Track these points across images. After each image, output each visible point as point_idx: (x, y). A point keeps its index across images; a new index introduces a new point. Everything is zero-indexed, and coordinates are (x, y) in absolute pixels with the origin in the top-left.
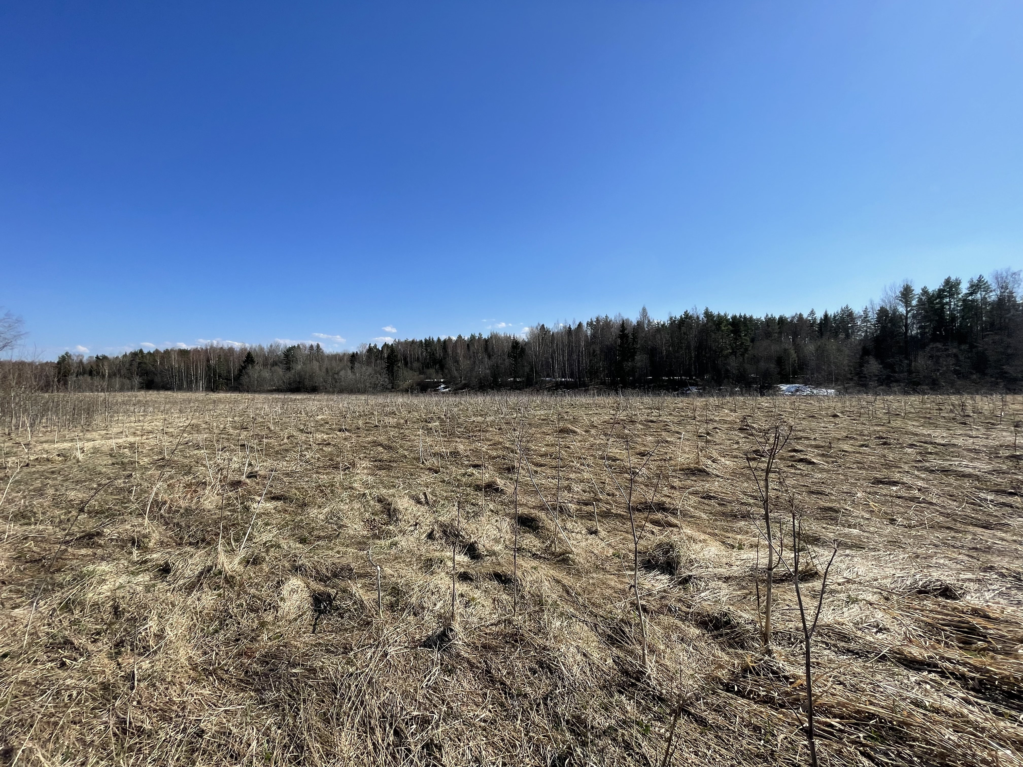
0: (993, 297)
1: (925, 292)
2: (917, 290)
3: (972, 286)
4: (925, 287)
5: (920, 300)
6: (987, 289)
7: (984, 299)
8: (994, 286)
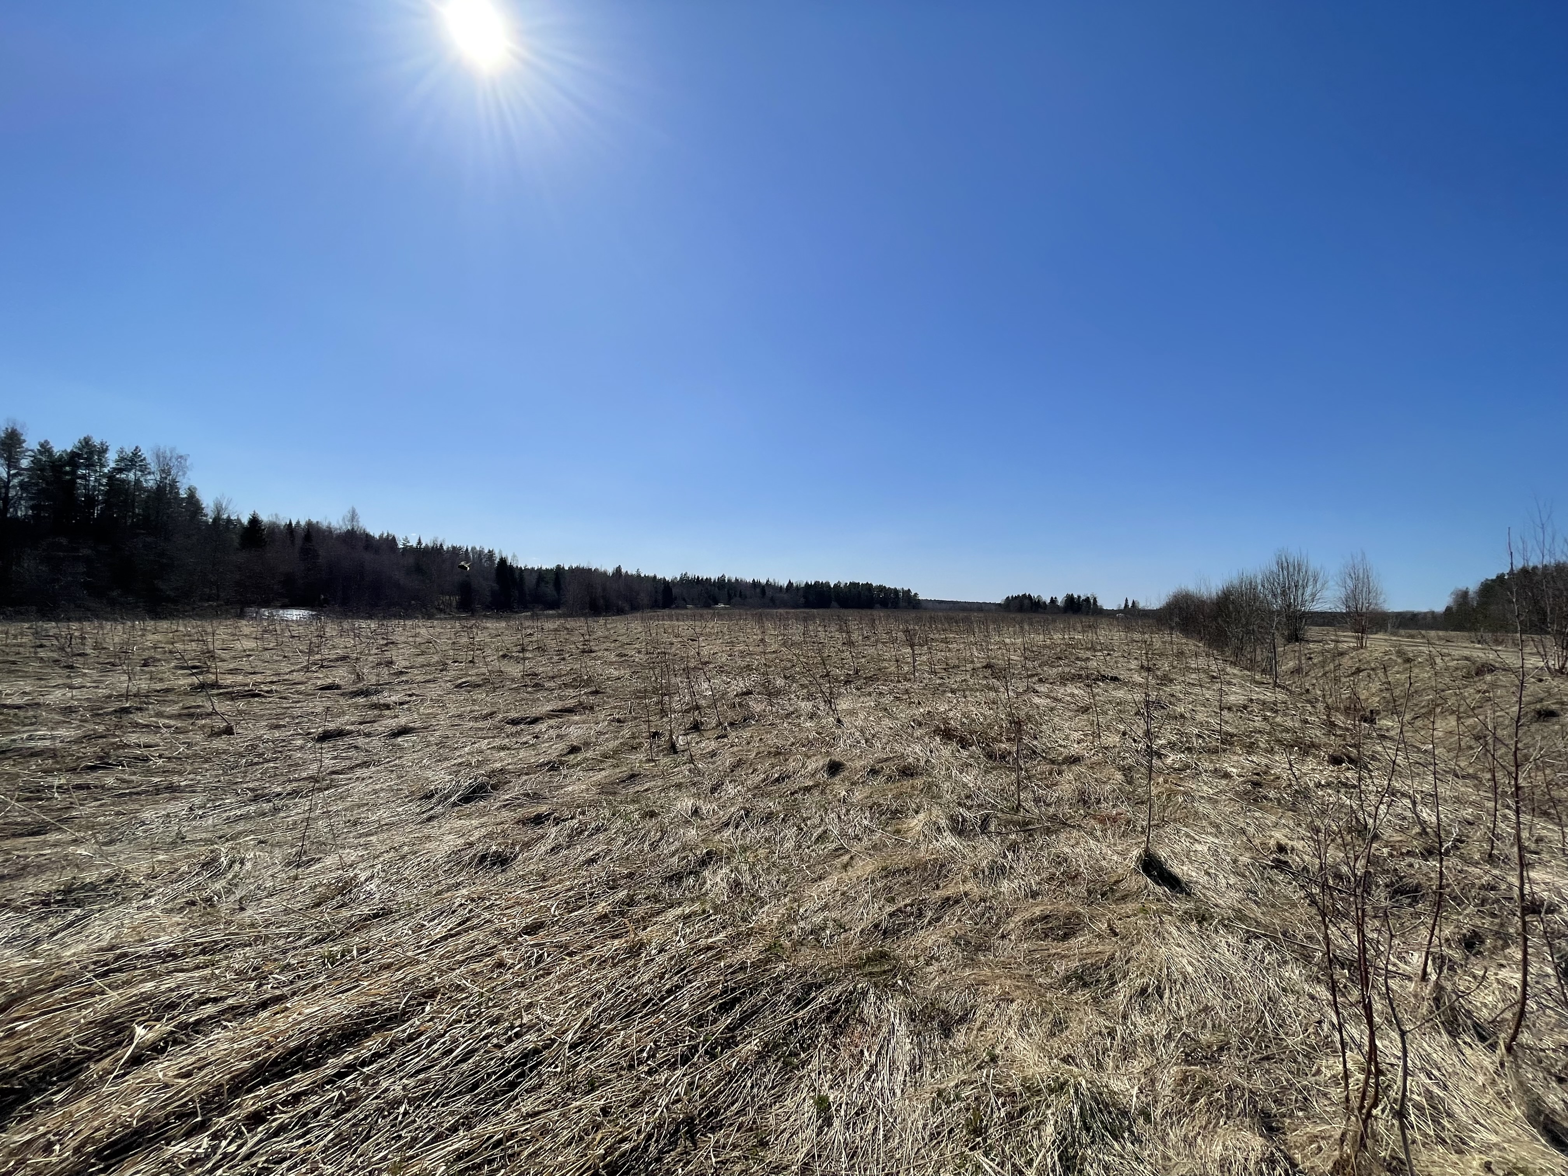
0: (150, 482)
1: (45, 448)
2: (31, 443)
3: (121, 459)
4: (47, 442)
5: (36, 461)
6: (144, 469)
7: (138, 481)
8: (153, 467)
